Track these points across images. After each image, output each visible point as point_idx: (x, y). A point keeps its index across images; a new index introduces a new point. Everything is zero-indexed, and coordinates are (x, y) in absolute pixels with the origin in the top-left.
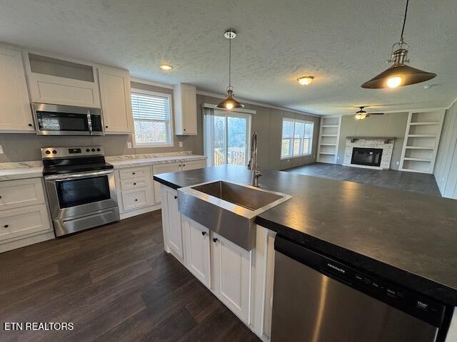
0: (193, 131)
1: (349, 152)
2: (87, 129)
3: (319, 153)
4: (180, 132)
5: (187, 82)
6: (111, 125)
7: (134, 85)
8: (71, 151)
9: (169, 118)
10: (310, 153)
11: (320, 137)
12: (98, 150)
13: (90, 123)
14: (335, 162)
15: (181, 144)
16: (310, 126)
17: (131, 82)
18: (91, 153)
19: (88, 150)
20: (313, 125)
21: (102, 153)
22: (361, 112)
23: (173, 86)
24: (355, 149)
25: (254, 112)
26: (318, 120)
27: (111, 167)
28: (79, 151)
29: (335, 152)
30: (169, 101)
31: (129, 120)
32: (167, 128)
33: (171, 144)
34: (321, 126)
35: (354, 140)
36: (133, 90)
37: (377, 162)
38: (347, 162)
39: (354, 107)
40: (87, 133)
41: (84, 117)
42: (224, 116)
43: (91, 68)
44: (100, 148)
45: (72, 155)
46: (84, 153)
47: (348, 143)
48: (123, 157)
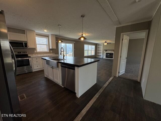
0: (55, 47)
1: (105, 54)
2: (23, 46)
3: (97, 55)
4: (51, 48)
5: (53, 34)
6: (30, 46)
7: (37, 35)
8: (18, 53)
9: (48, 44)
10: (94, 55)
11: (97, 50)
12: (26, 53)
13: (24, 45)
14: (102, 57)
15: (51, 51)
16: (94, 47)
17: (36, 34)
18: (24, 53)
19: (23, 53)
20: (95, 46)
21: (27, 53)
22: (106, 43)
23: (49, 35)
24: (107, 53)
25: (74, 42)
26: (96, 45)
27: (30, 57)
28: (20, 53)
29: (101, 54)
30: (47, 39)
31: (35, 44)
32: (47, 46)
33: (48, 51)
34: (97, 47)
35: (106, 51)
36: (36, 36)
37: (112, 57)
38: (105, 57)
39: (104, 41)
40: (23, 48)
41: (22, 44)
42: (65, 43)
43: (24, 31)
44: (27, 52)
45: (18, 54)
46: (22, 53)
47: (105, 51)
48: (33, 55)
